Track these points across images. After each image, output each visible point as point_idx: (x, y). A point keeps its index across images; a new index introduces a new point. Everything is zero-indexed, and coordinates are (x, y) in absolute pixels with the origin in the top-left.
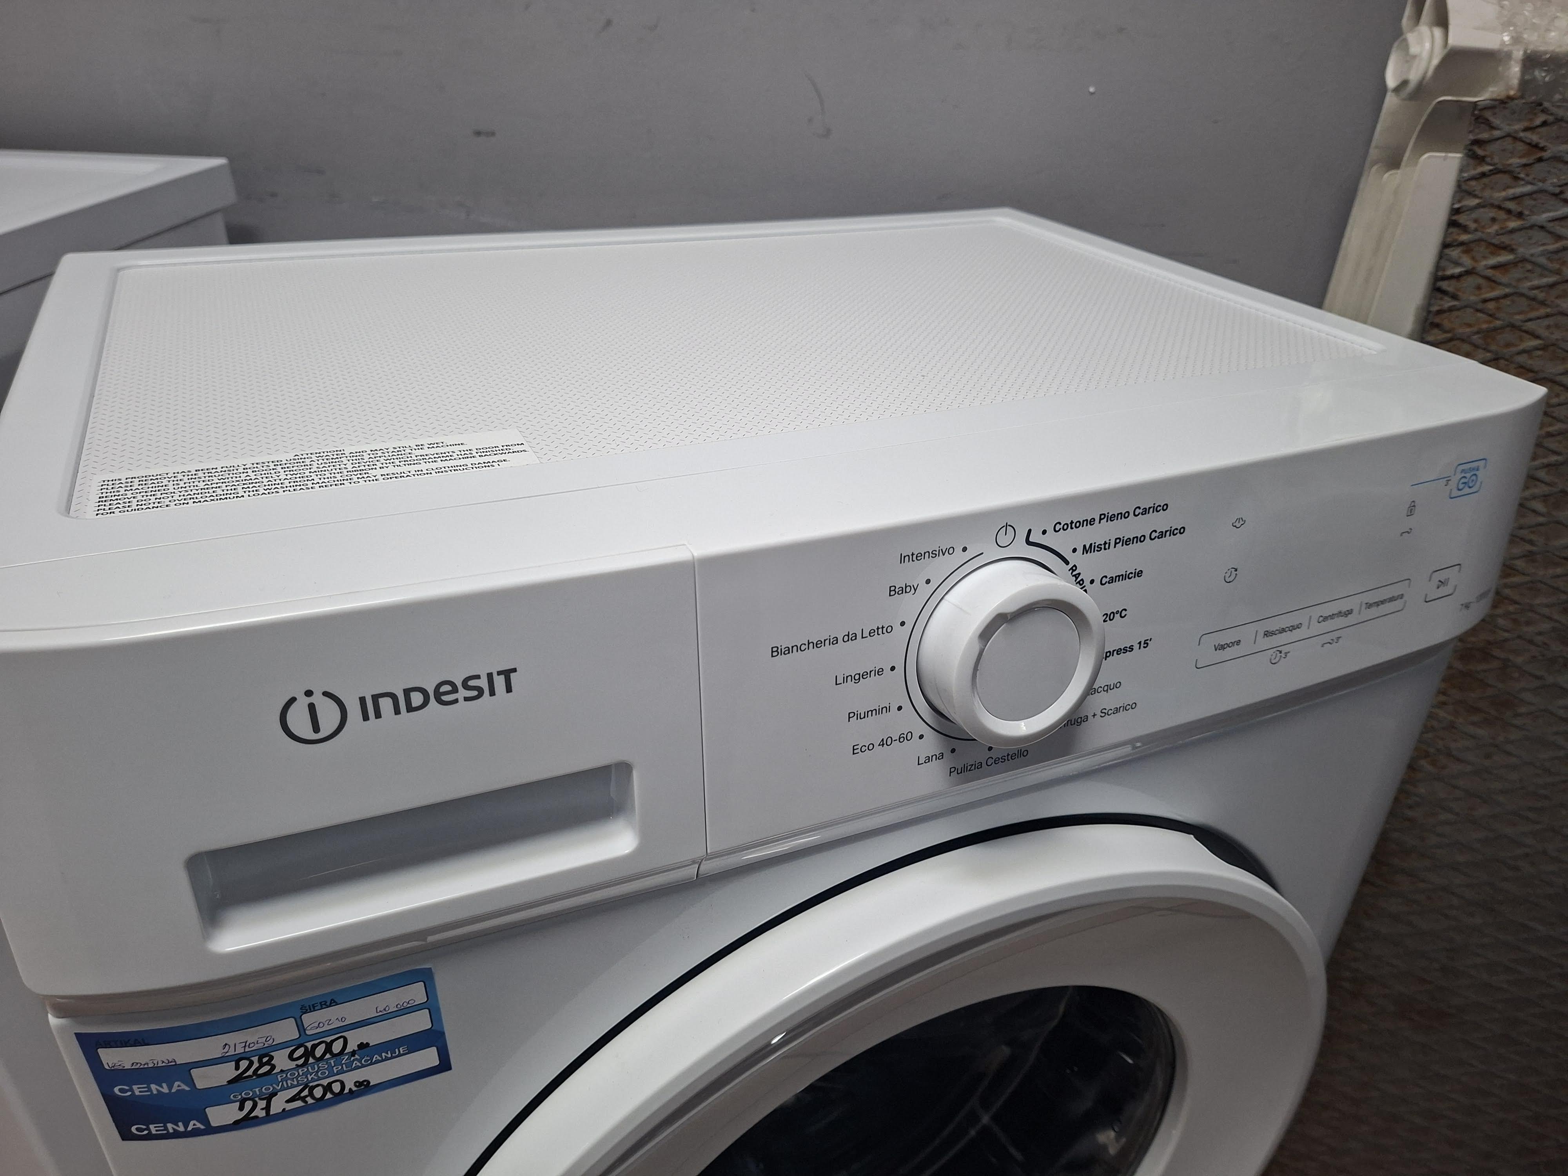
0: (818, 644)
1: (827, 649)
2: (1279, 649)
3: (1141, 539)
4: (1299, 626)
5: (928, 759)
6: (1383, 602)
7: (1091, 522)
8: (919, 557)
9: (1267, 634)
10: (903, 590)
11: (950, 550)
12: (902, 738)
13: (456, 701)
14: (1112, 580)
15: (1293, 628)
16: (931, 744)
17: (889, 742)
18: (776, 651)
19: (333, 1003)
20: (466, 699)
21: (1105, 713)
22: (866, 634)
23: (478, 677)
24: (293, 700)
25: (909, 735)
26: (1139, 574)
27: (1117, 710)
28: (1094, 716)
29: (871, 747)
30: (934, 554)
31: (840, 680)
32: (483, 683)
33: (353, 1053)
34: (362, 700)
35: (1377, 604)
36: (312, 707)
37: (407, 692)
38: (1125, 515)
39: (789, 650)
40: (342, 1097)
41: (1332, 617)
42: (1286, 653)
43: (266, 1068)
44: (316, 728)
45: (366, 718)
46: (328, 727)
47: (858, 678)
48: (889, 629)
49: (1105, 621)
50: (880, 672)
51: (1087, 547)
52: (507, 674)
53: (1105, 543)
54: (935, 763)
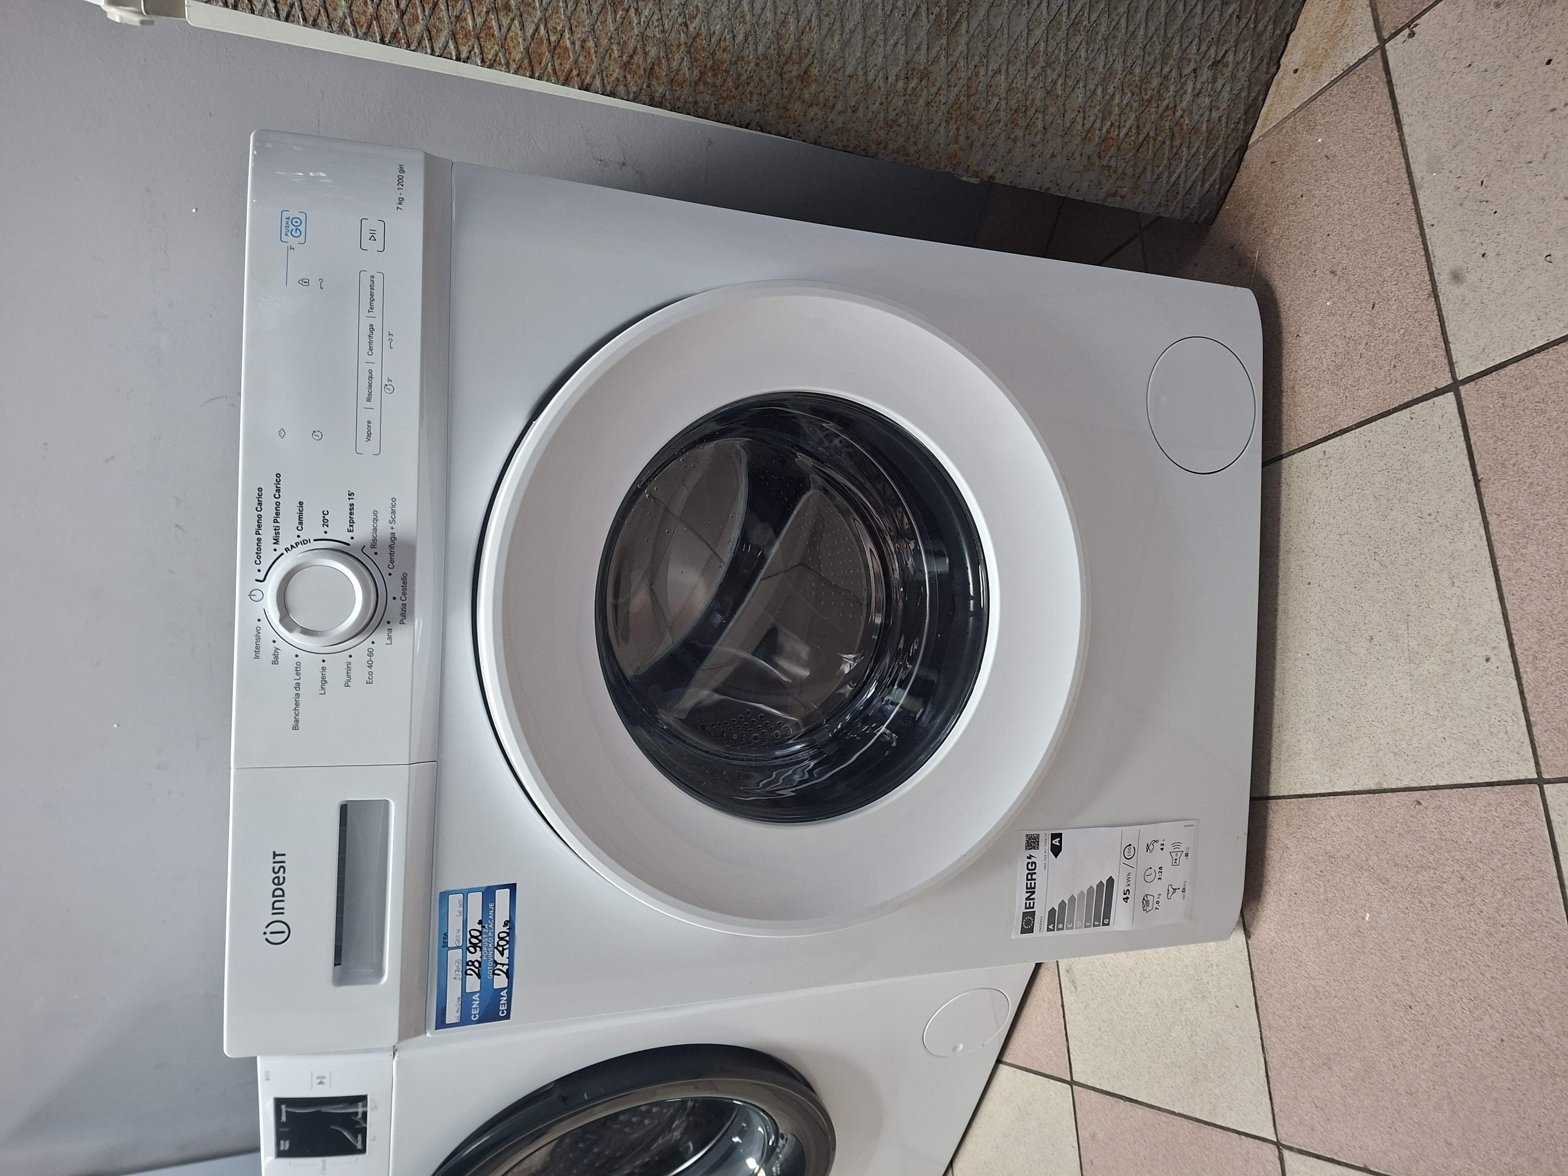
0: (297, 704)
1: (301, 700)
2: (383, 385)
3: (278, 504)
4: (370, 372)
5: (390, 638)
6: (372, 295)
7: (259, 540)
8: (258, 647)
9: (369, 400)
10: (276, 656)
11: (258, 630)
12: (370, 654)
13: (284, 878)
14: (301, 523)
15: (371, 377)
16: (380, 637)
17: (370, 662)
18: (295, 728)
19: (446, 935)
20: (284, 872)
21: (393, 521)
22: (298, 677)
23: (274, 868)
24: (267, 940)
25: (370, 650)
26: (301, 503)
27: (393, 512)
28: (392, 528)
29: (371, 674)
30: (258, 638)
31: (323, 692)
32: (277, 866)
33: (483, 927)
34: (273, 914)
35: (372, 300)
36: (272, 933)
37: (274, 896)
38: (260, 516)
39: (297, 721)
40: (511, 932)
41: (370, 343)
42: (389, 380)
43: (476, 964)
44: (283, 932)
45: (282, 913)
46: (283, 928)
47: (324, 681)
48: (298, 664)
49: (327, 526)
50: (324, 669)
51: (275, 541)
52: (275, 855)
53: (275, 530)
54: (393, 635)
